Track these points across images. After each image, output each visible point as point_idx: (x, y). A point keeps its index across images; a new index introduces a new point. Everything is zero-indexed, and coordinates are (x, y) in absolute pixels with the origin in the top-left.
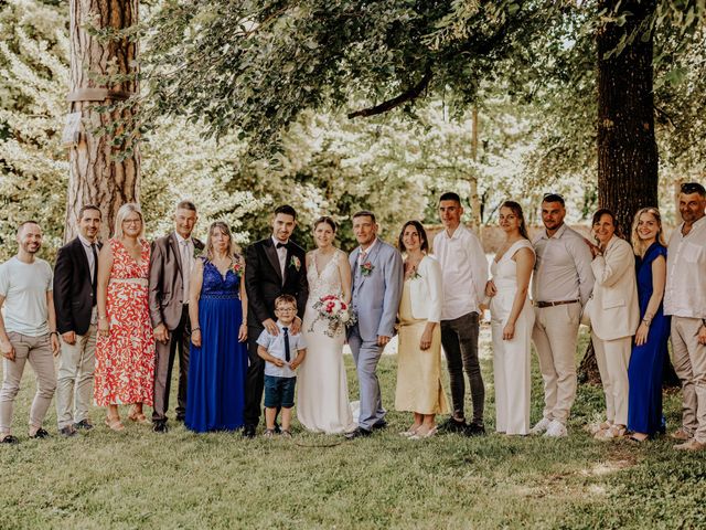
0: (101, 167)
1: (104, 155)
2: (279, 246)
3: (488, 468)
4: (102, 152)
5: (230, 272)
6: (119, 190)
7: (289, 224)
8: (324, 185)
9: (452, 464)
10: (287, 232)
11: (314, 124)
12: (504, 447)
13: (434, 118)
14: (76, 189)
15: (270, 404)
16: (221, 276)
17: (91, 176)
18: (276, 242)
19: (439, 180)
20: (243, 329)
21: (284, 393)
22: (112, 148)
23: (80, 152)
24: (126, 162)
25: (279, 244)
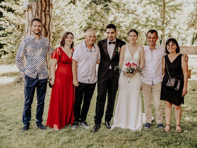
1: (38, 13)
6: (44, 26)
7: (112, 33)
11: (111, 13)
13: (148, 12)
14: (28, 26)
22: (41, 10)
23: (29, 12)
24: (46, 16)
25: (110, 42)
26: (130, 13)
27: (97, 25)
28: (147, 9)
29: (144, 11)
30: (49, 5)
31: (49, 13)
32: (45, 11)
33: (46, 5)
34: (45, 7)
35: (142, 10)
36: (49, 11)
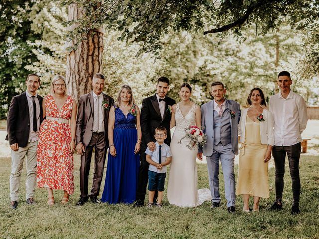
0: (81, 65)
1: (83, 59)
2: (160, 100)
3: (274, 233)
4: (82, 57)
5: (129, 114)
6: (90, 76)
7: (165, 88)
8: (204, 84)
9: (253, 229)
10: (164, 92)
12: (285, 220)
13: (258, 54)
14: (69, 76)
15: (151, 189)
16: (124, 116)
17: (77, 69)
18: (158, 98)
19: (259, 81)
20: (137, 146)
21: (159, 183)
22: (87, 55)
23: (71, 57)
24: (94, 62)
25: (160, 99)
26: (230, 55)
27: (179, 73)
28: (256, 49)
29: (252, 52)
30: (99, 48)
31: (98, 58)
32: (92, 55)
33: (95, 48)
34: (93, 50)
35: (250, 51)
36: (98, 56)
